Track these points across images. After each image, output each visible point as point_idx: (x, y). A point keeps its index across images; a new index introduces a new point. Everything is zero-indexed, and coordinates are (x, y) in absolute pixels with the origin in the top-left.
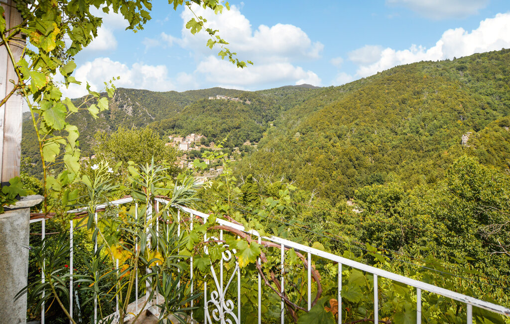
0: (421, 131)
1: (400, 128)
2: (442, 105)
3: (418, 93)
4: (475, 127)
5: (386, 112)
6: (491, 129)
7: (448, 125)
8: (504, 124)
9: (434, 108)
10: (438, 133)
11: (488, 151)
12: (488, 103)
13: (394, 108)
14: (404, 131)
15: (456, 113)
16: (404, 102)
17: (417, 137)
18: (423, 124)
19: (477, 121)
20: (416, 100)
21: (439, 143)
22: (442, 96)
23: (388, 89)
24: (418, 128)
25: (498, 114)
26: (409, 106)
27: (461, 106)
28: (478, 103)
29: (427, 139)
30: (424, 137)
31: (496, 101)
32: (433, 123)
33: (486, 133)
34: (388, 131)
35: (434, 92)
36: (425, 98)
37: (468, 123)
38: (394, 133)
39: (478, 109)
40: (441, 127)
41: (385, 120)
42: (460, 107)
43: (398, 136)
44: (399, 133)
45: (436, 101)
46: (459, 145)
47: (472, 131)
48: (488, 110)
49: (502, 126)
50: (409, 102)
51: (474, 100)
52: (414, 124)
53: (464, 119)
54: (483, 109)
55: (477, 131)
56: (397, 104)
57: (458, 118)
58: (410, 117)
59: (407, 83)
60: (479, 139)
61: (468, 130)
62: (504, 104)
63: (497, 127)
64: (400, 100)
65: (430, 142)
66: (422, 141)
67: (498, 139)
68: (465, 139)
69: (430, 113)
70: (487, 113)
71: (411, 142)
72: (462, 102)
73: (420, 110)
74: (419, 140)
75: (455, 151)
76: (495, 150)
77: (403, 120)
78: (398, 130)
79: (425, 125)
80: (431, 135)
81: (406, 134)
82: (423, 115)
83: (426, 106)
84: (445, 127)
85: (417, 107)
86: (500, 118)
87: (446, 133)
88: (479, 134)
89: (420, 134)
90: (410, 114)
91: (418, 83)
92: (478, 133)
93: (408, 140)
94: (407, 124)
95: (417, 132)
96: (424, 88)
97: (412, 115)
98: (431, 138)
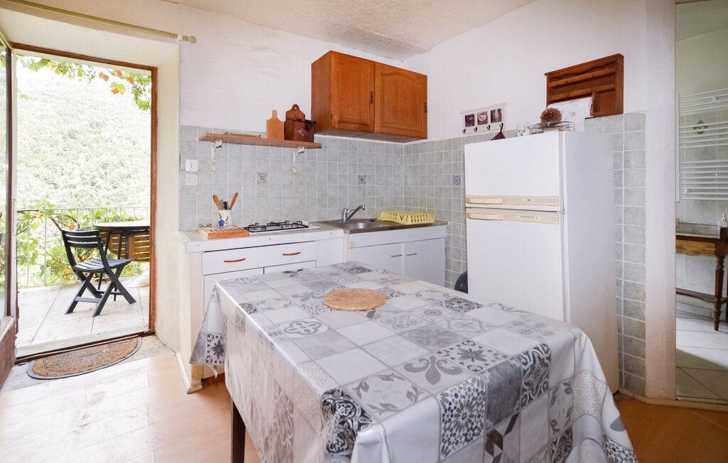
0: (100, 182)
1: (63, 177)
2: (133, 146)
3: (97, 125)
5: (35, 149)
7: (139, 174)
9: (121, 150)
13: (54, 144)
14: (70, 182)
16: (72, 135)
17: (92, 191)
18: (102, 172)
20: (93, 136)
21: (125, 199)
22: (133, 135)
23: (42, 110)
24: (94, 177)
26: (82, 143)
29: (109, 193)
30: (104, 191)
32: (118, 171)
34: (40, 182)
35: (122, 127)
36: (107, 134)
38: (52, 186)
40: (129, 176)
41: (32, 162)
43: (59, 190)
44: (61, 184)
45: (124, 140)
50: (82, 136)
52: (89, 172)
56: (60, 137)
58: (82, 160)
59: (80, 106)
64: (66, 133)
65: (113, 197)
66: (101, 197)
69: (115, 157)
71: (83, 199)
73: (100, 150)
74: (95, 196)
77: (69, 165)
78: (60, 181)
79: (106, 173)
80: (115, 188)
81: (75, 187)
82: (104, 159)
83: (109, 145)
85: (95, 145)
89: (98, 187)
90: (82, 155)
91: (99, 109)
93: (76, 196)
94: (77, 172)
95: (93, 184)
96: (107, 119)
97: (86, 157)
98: (115, 191)
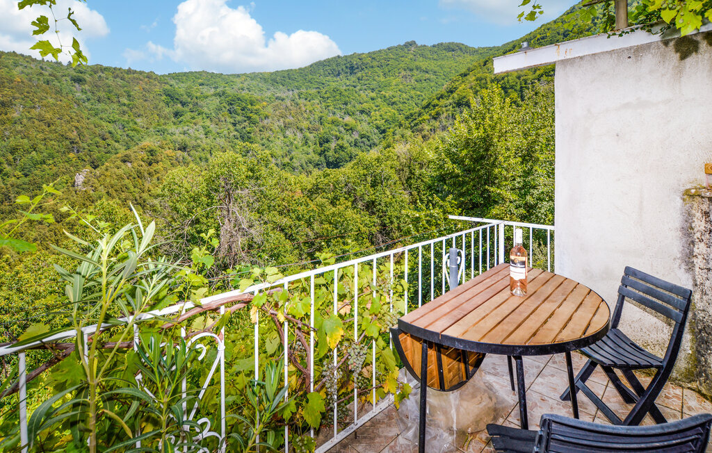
0: (8, 169)
2: (47, 129)
3: (4, 105)
4: (93, 162)
6: (112, 166)
7: (56, 159)
8: (126, 159)
9: (33, 133)
10: (37, 172)
11: (108, 193)
12: (110, 133)
15: (68, 142)
18: (11, 157)
19: (96, 155)
21: (40, 188)
22: (48, 116)
25: (120, 147)
27: (75, 133)
28: (97, 131)
29: (19, 182)
30: (13, 179)
31: (119, 131)
32: (29, 156)
33: (107, 170)
35: (34, 107)
36: (16, 115)
37: (84, 158)
39: (97, 139)
40: (43, 162)
42: (74, 135)
45: (36, 122)
46: (71, 188)
47: (88, 169)
48: (110, 141)
49: (124, 161)
51: (92, 126)
53: (78, 151)
54: (104, 139)
55: (95, 167)
57: (70, 150)
60: (97, 178)
61: (84, 166)
62: (127, 135)
63: (119, 162)
65: (24, 186)
66: (9, 186)
67: (120, 178)
68: (80, 179)
69: (26, 141)
70: (108, 145)
72: (77, 128)
73: (7, 133)
74: (3, 185)
75: (65, 197)
76: (116, 191)
79: (15, 159)
80: (26, 175)
82: (12, 142)
83: (19, 128)
84: (51, 162)
86: (122, 152)
87: (51, 172)
88: (98, 172)
89: (5, 175)
91: (5, 87)
92: (96, 171)
96: (14, 98)
98: (26, 180)
